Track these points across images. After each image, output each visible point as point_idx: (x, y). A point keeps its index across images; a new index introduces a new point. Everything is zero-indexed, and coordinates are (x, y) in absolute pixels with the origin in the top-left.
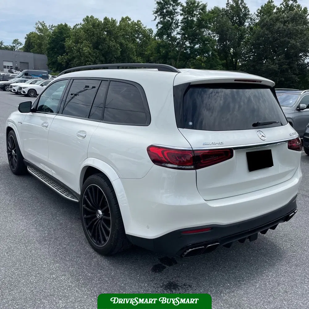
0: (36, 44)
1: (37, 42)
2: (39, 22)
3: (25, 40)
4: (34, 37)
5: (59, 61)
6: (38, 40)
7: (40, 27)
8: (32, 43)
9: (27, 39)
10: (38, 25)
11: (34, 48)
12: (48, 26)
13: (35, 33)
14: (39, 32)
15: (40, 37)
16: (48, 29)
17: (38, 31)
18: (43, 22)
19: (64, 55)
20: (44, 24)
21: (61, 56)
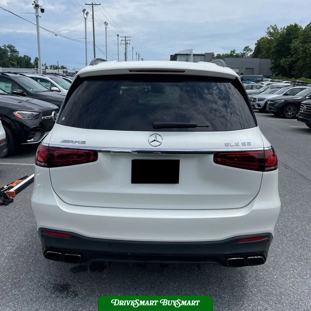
0: (265, 49)
1: (266, 47)
2: (271, 26)
3: (255, 46)
4: (264, 42)
5: (282, 64)
6: (268, 45)
7: (272, 31)
8: (261, 48)
9: (257, 45)
10: (270, 29)
11: (262, 53)
12: (279, 29)
13: (266, 38)
14: (269, 37)
15: (269, 41)
16: (280, 32)
17: (269, 35)
18: (276, 26)
19: (288, 58)
20: (276, 27)
21: (285, 59)
